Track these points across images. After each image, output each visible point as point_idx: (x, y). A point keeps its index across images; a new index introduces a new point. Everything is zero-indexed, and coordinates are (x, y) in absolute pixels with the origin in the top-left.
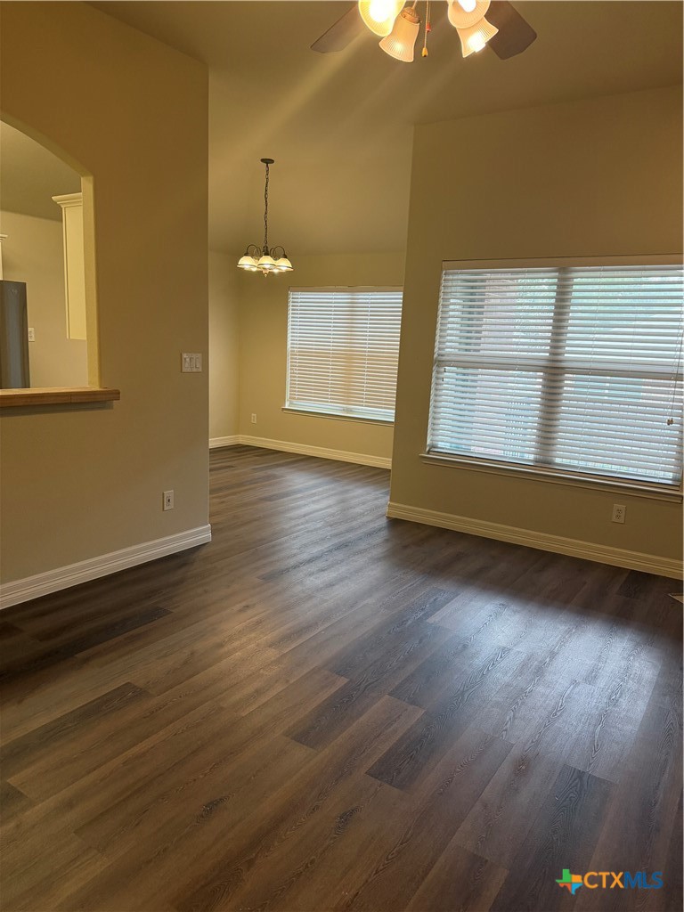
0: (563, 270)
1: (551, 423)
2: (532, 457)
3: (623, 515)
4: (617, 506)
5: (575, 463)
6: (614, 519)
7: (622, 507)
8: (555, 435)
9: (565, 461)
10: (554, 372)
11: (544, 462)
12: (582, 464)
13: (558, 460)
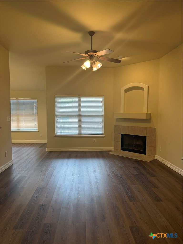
0: (79, 98)
1: (80, 126)
2: (77, 133)
3: (95, 141)
4: (94, 140)
5: (86, 133)
6: (94, 142)
7: (95, 140)
8: (81, 126)
9: (84, 133)
10: (80, 116)
11: (80, 134)
12: (87, 133)
13: (82, 133)
